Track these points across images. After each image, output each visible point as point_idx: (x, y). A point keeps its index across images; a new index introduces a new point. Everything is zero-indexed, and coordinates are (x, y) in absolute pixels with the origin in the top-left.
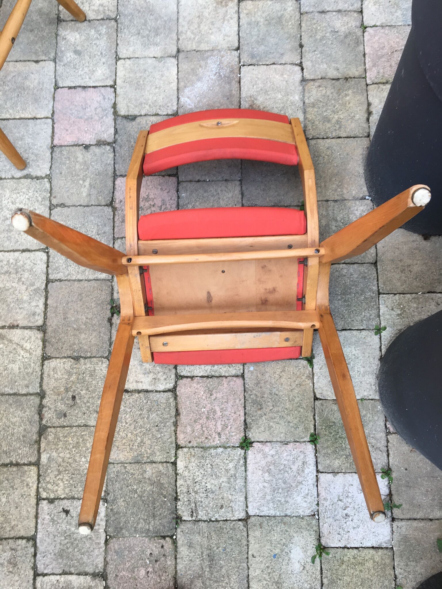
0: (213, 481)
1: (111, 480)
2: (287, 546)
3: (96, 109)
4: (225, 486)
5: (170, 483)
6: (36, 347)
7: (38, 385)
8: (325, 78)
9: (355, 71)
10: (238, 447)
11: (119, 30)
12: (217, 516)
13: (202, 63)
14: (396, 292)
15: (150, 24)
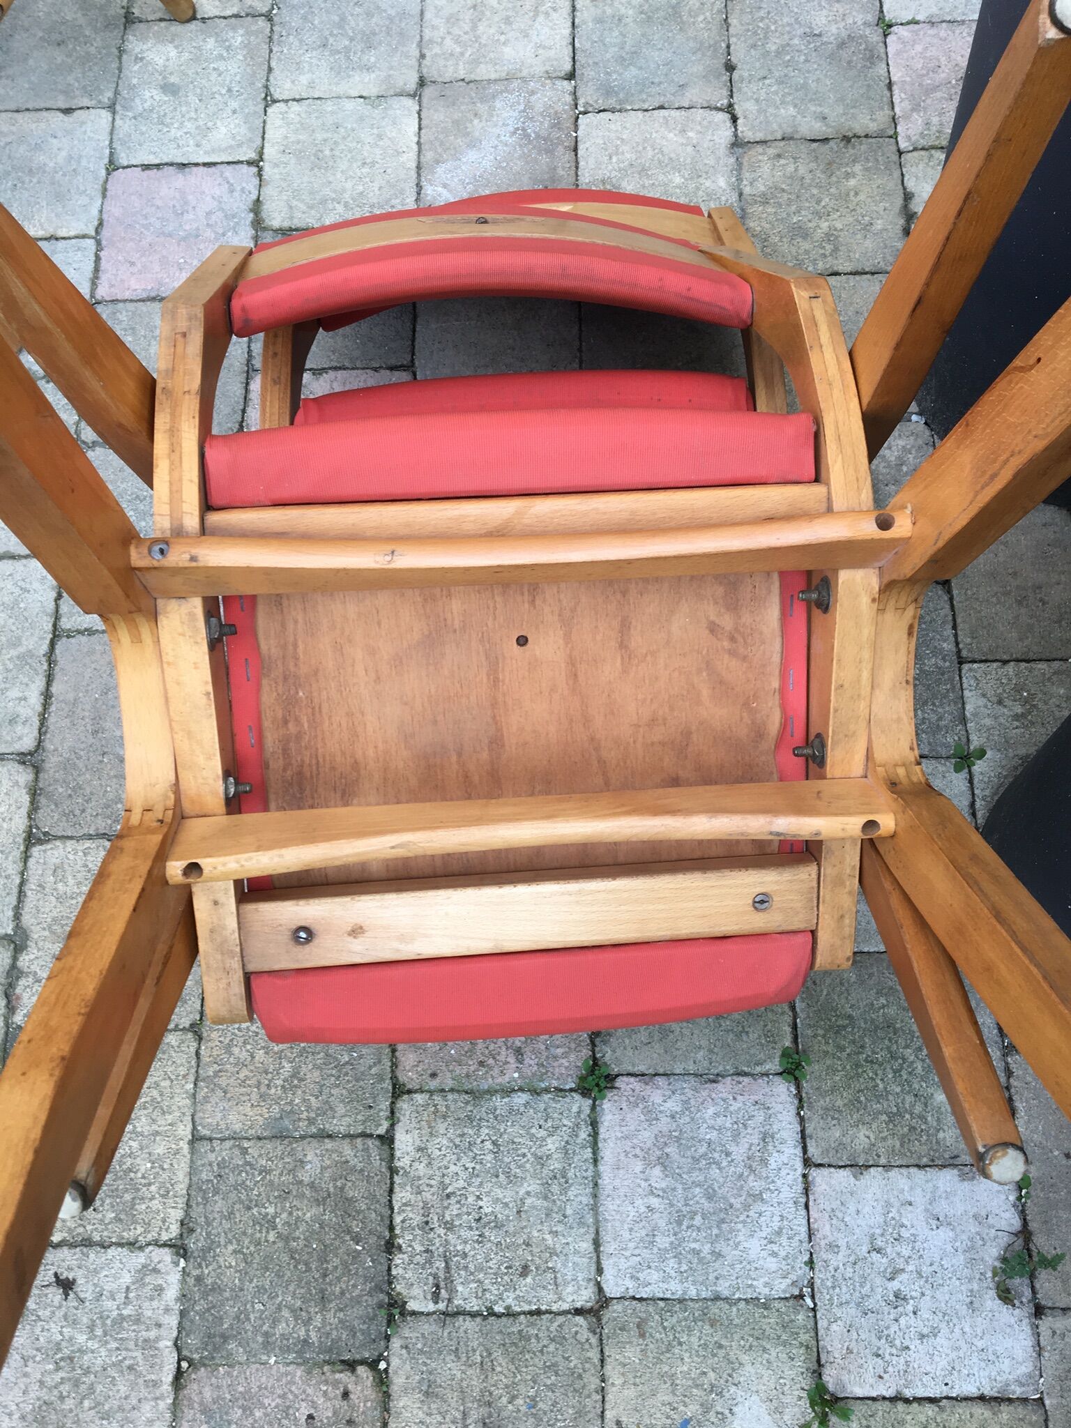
0: (499, 1193)
1: (200, 1189)
2: (720, 1394)
3: (209, 214)
4: (534, 1207)
5: (372, 1197)
6: (13, 808)
7: (11, 913)
8: (791, 138)
9: (865, 122)
10: (571, 1090)
11: (276, 37)
12: (510, 1299)
13: (482, 108)
14: (1005, 657)
15: (353, 23)
